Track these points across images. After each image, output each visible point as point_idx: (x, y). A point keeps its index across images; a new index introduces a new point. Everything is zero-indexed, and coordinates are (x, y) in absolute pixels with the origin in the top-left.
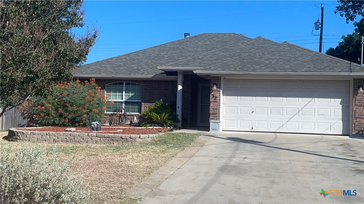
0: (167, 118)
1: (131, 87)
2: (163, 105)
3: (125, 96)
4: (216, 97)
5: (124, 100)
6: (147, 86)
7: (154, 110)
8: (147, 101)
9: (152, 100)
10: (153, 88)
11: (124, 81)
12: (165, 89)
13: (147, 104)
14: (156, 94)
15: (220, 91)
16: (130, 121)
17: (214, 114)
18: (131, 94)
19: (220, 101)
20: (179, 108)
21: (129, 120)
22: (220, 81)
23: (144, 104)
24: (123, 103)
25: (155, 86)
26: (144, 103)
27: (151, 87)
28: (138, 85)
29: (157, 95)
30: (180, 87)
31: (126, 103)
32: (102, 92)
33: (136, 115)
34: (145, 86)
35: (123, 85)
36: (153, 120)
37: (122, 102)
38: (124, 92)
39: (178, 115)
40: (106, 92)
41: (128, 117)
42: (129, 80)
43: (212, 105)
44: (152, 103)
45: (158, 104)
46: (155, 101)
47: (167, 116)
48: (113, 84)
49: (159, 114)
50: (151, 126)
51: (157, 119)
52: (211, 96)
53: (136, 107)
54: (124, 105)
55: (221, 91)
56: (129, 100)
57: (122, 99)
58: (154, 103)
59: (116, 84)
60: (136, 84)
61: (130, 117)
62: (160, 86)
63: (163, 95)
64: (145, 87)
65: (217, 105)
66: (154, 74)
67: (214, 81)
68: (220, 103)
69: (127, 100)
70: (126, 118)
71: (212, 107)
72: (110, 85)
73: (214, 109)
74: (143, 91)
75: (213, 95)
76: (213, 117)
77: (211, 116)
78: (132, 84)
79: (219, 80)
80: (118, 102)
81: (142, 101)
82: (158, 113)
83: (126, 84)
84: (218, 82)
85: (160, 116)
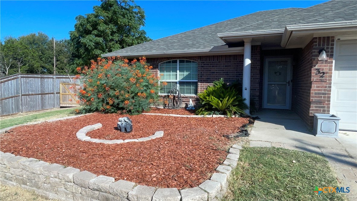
0: (231, 104)
1: (185, 65)
2: (224, 86)
3: (179, 76)
4: (324, 73)
5: (178, 80)
6: (203, 63)
7: (213, 93)
8: (204, 81)
9: (210, 79)
10: (212, 64)
11: (178, 59)
12: (225, 66)
13: (205, 84)
14: (214, 73)
15: (332, 62)
16: (186, 104)
17: (320, 102)
18: (186, 73)
19: (330, 80)
20: (246, 89)
21: (184, 103)
22: (333, 45)
23: (201, 85)
24: (178, 83)
25: (212, 62)
26: (201, 83)
27: (208, 64)
28: (193, 62)
29: (216, 73)
30: (248, 62)
31: (181, 83)
32: (154, 71)
33: (191, 98)
34: (201, 63)
35: (177, 63)
36: (213, 106)
37: (176, 83)
38: (178, 71)
39: (245, 99)
40: (159, 71)
41: (183, 100)
42: (183, 57)
43: (314, 86)
44: (210, 83)
45: (217, 85)
46: (214, 81)
47: (231, 101)
48: (166, 63)
49: (221, 99)
50: (210, 114)
51: (218, 105)
52: (314, 71)
53: (192, 87)
54: (178, 85)
55: (334, 61)
56: (184, 79)
57: (176, 79)
58: (212, 83)
59: (170, 62)
60: (190, 62)
61: (185, 100)
62: (219, 62)
63: (223, 73)
64: (201, 65)
65: (326, 87)
66: (212, 47)
67: (319, 45)
68: (330, 84)
69: (182, 79)
70: (180, 100)
71: (315, 90)
72: (163, 64)
73: (319, 94)
74: (199, 69)
75: (318, 70)
76: (316, 107)
77: (313, 107)
78: (187, 62)
79: (330, 43)
80: (173, 82)
81: (199, 81)
82: (219, 97)
83: (180, 62)
84: (329, 45)
85: (221, 101)
